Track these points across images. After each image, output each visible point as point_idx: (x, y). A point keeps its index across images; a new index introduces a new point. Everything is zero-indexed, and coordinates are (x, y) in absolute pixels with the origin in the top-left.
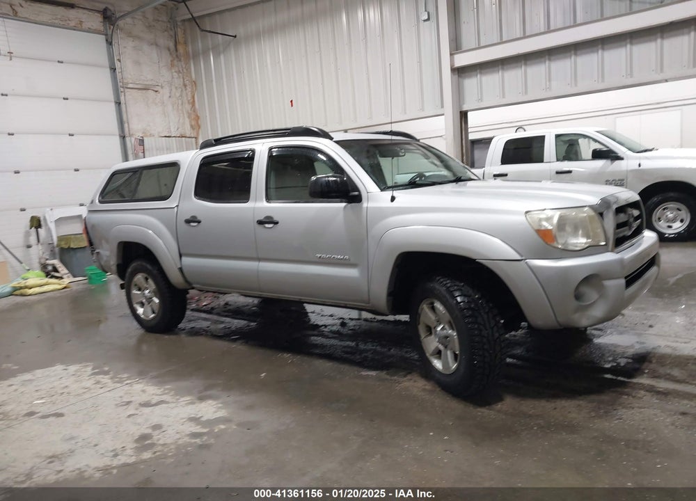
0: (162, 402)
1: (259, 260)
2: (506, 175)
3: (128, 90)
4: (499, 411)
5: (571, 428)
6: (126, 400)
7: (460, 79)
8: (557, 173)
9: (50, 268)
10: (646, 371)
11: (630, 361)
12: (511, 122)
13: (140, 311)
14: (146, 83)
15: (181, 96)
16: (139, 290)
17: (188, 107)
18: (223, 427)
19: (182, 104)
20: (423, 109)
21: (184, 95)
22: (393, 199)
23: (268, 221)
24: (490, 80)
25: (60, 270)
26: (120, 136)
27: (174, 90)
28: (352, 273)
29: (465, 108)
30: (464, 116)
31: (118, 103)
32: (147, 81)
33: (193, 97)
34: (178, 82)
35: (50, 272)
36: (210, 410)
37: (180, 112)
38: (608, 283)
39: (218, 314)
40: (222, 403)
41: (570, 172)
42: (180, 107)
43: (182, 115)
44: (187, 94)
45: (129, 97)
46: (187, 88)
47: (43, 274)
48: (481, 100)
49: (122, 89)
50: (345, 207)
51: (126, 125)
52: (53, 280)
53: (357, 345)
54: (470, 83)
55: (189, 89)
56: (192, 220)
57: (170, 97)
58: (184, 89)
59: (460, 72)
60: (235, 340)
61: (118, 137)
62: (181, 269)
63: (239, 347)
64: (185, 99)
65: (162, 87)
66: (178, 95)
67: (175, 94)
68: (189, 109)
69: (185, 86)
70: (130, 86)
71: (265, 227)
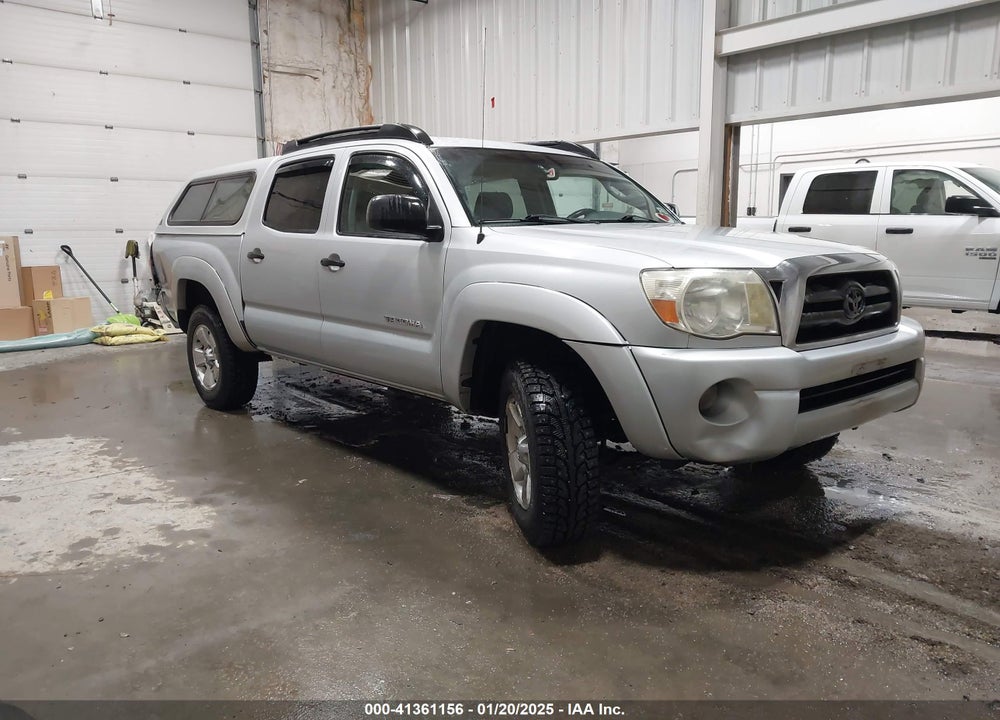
0: (149, 500)
1: (323, 317)
2: (808, 230)
3: (276, 74)
4: (578, 576)
5: (664, 616)
6: (107, 491)
7: (731, 74)
8: (889, 231)
9: (147, 312)
10: (852, 547)
11: (843, 528)
12: (850, 151)
13: (201, 376)
14: (300, 65)
15: (351, 86)
16: (202, 349)
17: (359, 103)
18: (191, 542)
19: (351, 98)
20: (672, 118)
21: (355, 85)
22: (481, 238)
23: (332, 261)
24: (776, 77)
25: (159, 316)
26: (259, 139)
27: (340, 77)
28: (423, 346)
29: (734, 119)
30: (732, 132)
31: (259, 93)
32: (304, 63)
33: (368, 90)
34: (348, 66)
35: (147, 319)
36: (195, 518)
37: (348, 109)
38: (764, 395)
39: (315, 394)
40: (216, 512)
41: (909, 231)
42: (348, 103)
43: (349, 114)
44: (359, 84)
45: (275, 85)
46: (361, 75)
47: (138, 320)
48: (758, 107)
49: (265, 73)
50: (422, 247)
51: (267, 125)
52: (149, 329)
53: (461, 457)
54: (746, 81)
55: (362, 77)
56: (257, 255)
57: (334, 87)
58: (355, 77)
59: (732, 62)
60: (307, 431)
61: (256, 140)
62: (242, 323)
63: (303, 440)
64: (356, 92)
65: (324, 73)
66: (346, 84)
67: (342, 84)
68: (361, 106)
69: (357, 72)
70: (279, 69)
71: (330, 270)
